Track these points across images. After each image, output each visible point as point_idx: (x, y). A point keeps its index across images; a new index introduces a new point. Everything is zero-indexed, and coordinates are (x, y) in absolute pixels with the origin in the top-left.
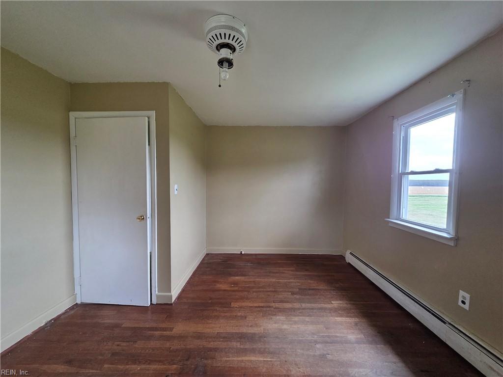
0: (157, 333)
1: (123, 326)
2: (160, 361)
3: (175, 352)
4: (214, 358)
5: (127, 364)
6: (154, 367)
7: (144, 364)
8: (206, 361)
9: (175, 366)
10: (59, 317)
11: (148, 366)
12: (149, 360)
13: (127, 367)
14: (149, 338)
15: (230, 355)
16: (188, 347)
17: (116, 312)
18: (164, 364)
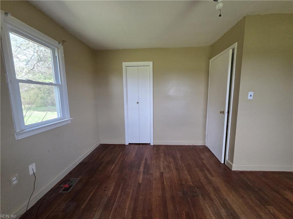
0: (207, 172)
1: (203, 161)
2: (192, 178)
3: (200, 182)
4: (204, 200)
5: (186, 169)
6: (189, 177)
7: (188, 174)
8: (200, 196)
9: (192, 184)
10: (197, 146)
11: (188, 175)
12: (191, 174)
13: (185, 170)
14: (202, 170)
15: (212, 209)
16: (205, 186)
17: (209, 155)
18: (191, 180)
